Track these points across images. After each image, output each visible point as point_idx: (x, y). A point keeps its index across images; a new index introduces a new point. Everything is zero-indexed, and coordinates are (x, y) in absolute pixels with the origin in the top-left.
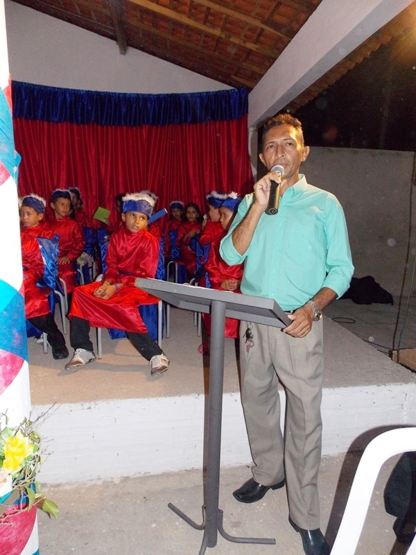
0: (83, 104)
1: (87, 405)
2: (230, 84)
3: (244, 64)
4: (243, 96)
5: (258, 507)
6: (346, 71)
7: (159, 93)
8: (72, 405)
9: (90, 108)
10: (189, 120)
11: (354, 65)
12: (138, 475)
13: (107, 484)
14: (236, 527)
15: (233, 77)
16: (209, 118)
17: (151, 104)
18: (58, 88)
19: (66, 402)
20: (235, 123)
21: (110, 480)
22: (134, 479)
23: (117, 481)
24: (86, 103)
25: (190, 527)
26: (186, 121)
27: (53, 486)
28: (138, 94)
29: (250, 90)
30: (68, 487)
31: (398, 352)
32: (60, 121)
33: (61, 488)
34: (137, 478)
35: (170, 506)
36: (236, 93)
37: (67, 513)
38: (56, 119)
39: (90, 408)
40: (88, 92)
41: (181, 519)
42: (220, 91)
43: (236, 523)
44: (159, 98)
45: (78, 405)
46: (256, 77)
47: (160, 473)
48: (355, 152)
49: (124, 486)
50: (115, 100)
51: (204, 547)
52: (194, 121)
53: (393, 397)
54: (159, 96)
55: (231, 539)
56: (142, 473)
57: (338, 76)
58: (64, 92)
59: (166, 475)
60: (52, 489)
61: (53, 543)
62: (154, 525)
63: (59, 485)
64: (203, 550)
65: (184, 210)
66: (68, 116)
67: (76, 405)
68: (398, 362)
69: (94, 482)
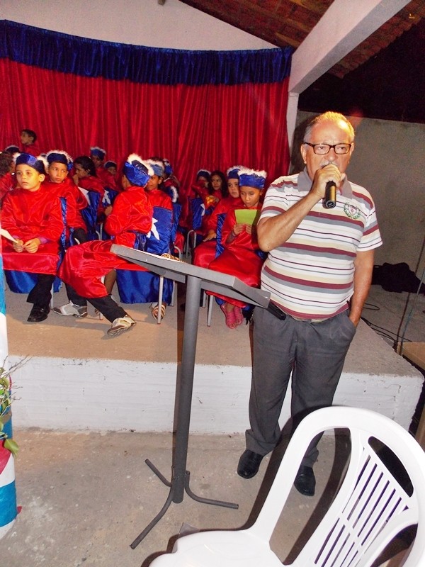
0: (117, 58)
1: (78, 361)
2: (274, 43)
3: (289, 20)
4: (286, 56)
5: (230, 474)
6: (401, 33)
7: (196, 49)
8: (65, 359)
9: (123, 63)
10: (226, 82)
11: (410, 25)
12: (124, 431)
13: (94, 435)
14: (205, 489)
15: (277, 34)
16: (247, 80)
17: (188, 61)
18: (94, 40)
19: (58, 356)
20: (275, 88)
21: (97, 432)
22: (119, 434)
23: (103, 434)
24: (120, 57)
25: (161, 483)
26: (223, 82)
27: (44, 430)
28: (174, 50)
29: (294, 49)
30: (58, 434)
31: (402, 344)
32: (92, 75)
33: (52, 433)
34: (123, 433)
35: (147, 461)
36: (280, 52)
37: (53, 456)
38: (88, 74)
39: (81, 364)
40: (122, 45)
41: (155, 475)
42: (262, 50)
43: (205, 485)
44: (197, 55)
45: (70, 361)
46: (301, 36)
47: (145, 432)
48: (405, 127)
49: (109, 439)
50: (150, 55)
51: (169, 501)
52: (231, 83)
53: (385, 388)
54: (195, 52)
55: (196, 498)
56: (128, 430)
57: (392, 38)
58: (98, 44)
59: (151, 434)
60: (44, 433)
61: (36, 479)
62: (128, 477)
63: (51, 430)
64: (168, 504)
65: (209, 178)
66: (101, 69)
67: (68, 360)
68: (400, 354)
69: (81, 432)
